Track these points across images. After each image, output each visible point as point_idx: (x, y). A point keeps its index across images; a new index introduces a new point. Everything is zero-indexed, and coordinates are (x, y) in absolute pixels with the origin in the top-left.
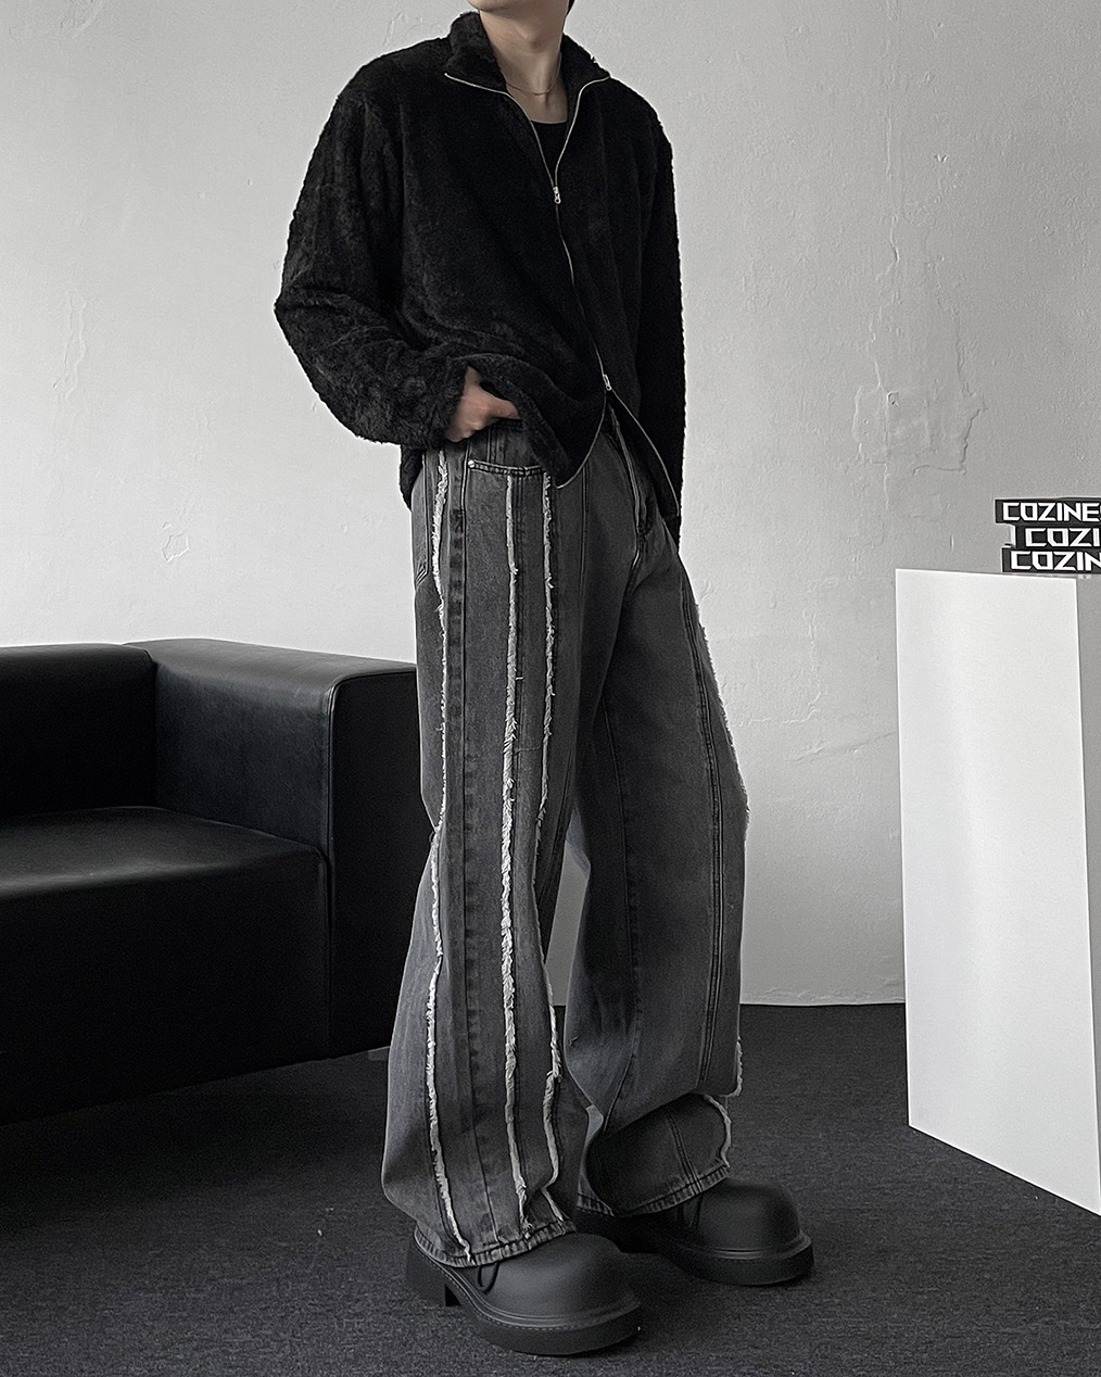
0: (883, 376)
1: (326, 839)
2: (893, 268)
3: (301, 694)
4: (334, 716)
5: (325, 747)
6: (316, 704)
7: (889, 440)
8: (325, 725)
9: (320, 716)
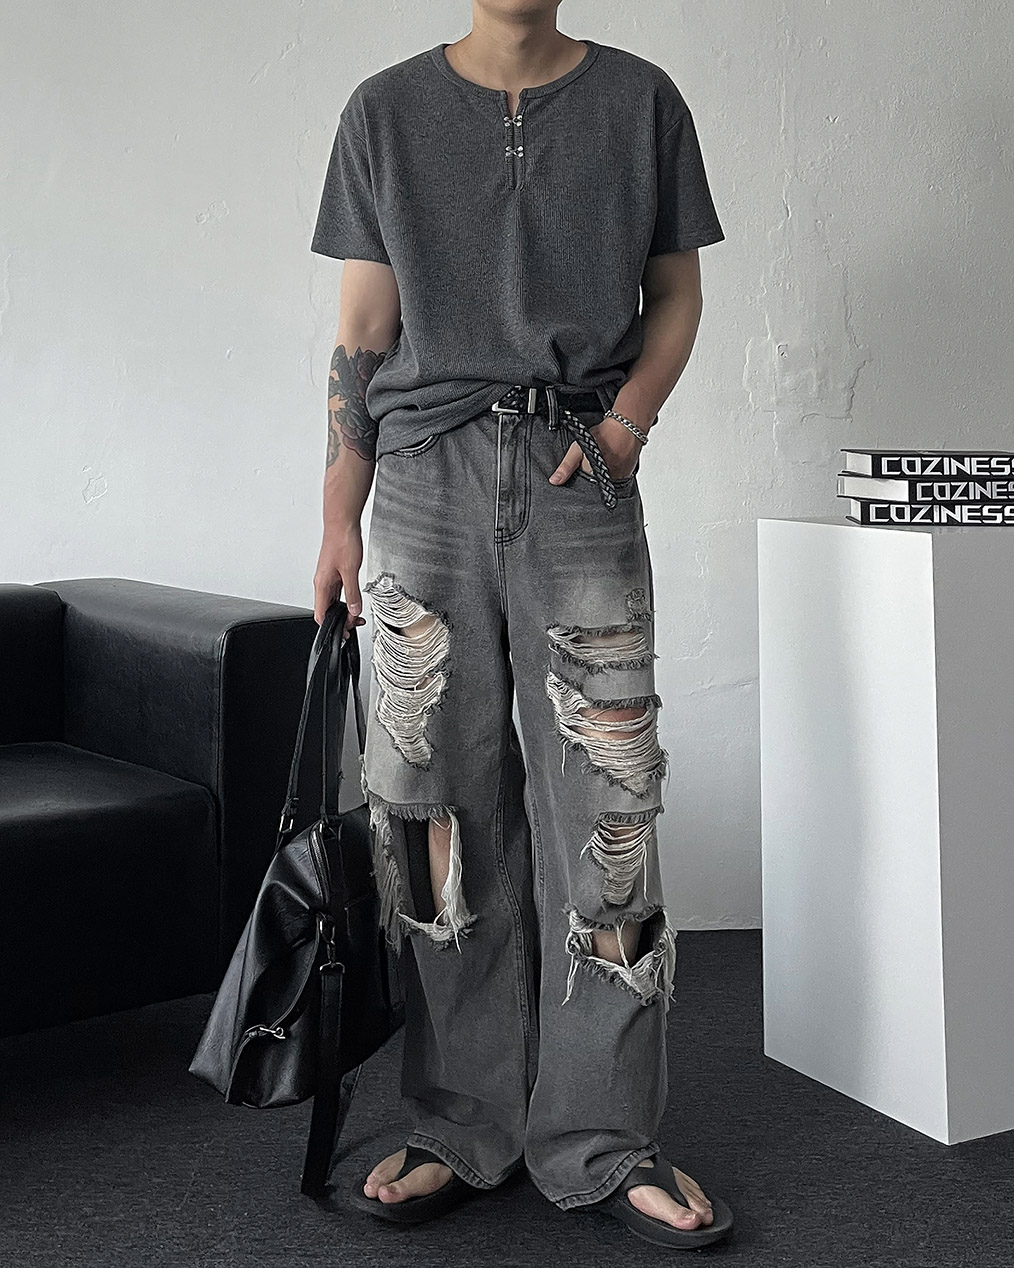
0: (772, 328)
1: (216, 778)
2: (784, 224)
3: (194, 639)
4: (226, 661)
5: (216, 690)
6: (208, 650)
7: (778, 389)
8: (216, 670)
9: (211, 662)
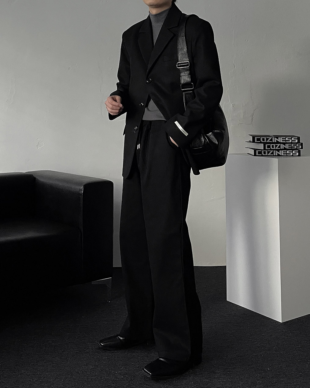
3: (74, 188)
4: (83, 194)
6: (78, 191)
9: (79, 194)
